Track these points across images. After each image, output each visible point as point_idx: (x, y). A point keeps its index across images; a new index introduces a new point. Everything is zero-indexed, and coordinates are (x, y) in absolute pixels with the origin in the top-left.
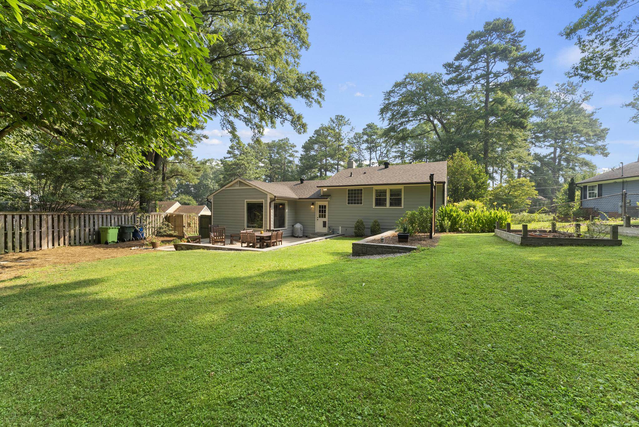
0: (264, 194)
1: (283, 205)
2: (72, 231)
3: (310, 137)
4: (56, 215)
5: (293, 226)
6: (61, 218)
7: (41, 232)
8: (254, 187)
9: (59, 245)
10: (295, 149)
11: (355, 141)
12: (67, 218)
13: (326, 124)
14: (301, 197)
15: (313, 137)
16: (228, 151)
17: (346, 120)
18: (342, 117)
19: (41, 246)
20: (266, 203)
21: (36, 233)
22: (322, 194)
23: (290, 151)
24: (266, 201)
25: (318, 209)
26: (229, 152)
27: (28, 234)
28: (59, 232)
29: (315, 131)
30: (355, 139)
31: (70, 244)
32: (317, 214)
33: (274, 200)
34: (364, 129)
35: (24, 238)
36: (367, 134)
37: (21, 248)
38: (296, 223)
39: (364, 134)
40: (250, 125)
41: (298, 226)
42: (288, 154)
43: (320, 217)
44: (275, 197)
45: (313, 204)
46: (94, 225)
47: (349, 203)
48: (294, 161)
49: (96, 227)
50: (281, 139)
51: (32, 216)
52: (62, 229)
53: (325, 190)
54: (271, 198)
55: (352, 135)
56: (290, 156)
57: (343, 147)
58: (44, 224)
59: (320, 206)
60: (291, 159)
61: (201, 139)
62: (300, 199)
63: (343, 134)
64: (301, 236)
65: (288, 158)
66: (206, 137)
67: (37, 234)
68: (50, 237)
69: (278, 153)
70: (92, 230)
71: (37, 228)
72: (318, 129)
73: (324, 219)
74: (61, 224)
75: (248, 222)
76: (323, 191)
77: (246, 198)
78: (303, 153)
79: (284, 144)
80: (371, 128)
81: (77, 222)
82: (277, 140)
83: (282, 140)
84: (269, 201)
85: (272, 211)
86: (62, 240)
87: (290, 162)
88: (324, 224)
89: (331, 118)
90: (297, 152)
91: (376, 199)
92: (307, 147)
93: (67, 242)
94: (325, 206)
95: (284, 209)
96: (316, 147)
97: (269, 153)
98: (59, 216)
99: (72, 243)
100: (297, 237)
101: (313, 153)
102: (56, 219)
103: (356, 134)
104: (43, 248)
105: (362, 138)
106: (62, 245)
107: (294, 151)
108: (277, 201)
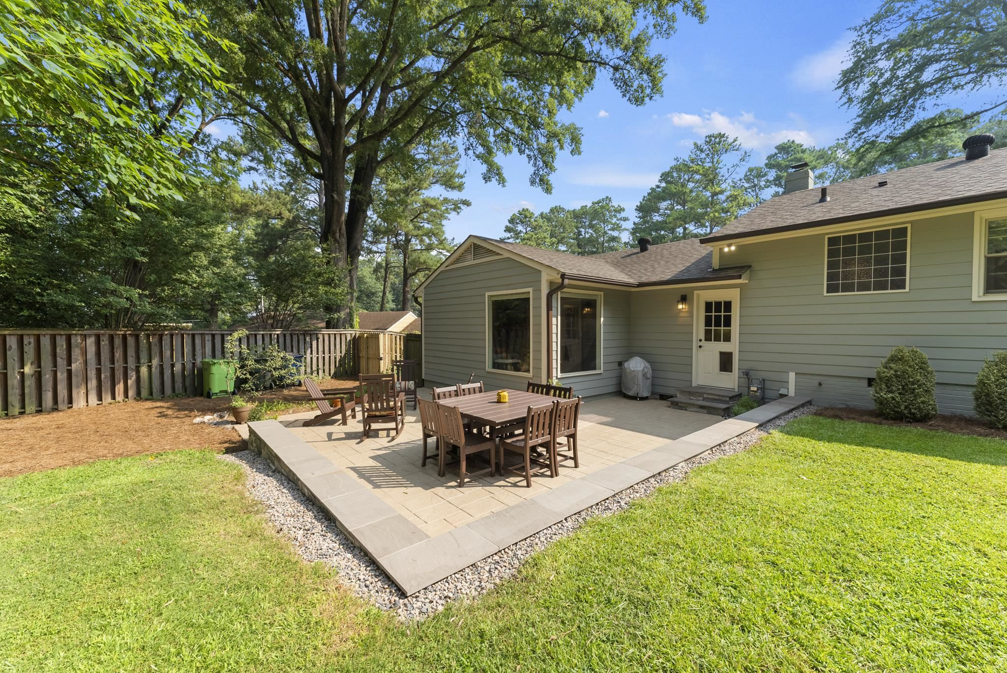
0: (532, 273)
1: (591, 304)
2: (144, 370)
3: (652, 189)
4: (105, 333)
5: (620, 364)
6: (118, 342)
7: (69, 372)
8: (506, 255)
9: (114, 398)
10: (623, 215)
11: (747, 185)
12: (131, 341)
13: (685, 156)
14: (644, 279)
15: (658, 187)
16: (507, 227)
17: (730, 140)
18: (721, 136)
19: (70, 401)
20: (538, 298)
21: (59, 374)
22: (716, 264)
23: (614, 220)
24: (538, 290)
25: (703, 314)
26: (508, 230)
27: (38, 376)
28: (113, 370)
29: (663, 175)
30: (748, 180)
31: (138, 396)
32: (699, 329)
33: (562, 286)
34: (769, 158)
35: (30, 383)
36: (778, 166)
37: (23, 406)
38: (630, 355)
39: (769, 166)
40: (527, 151)
41: (636, 365)
42: (610, 226)
43: (708, 338)
44: (563, 276)
45: (684, 299)
46: (194, 355)
47: (831, 289)
48: (620, 238)
49: (199, 360)
50: (596, 201)
51: (48, 337)
52: (119, 365)
53: (729, 248)
54: (551, 283)
55: (741, 172)
56: (613, 229)
57: (722, 197)
58: (76, 353)
59: (708, 306)
60: (615, 234)
61: (460, 208)
62: (641, 285)
63: (723, 171)
64: (645, 394)
65: (610, 232)
66: (467, 203)
67: (62, 376)
68: (93, 383)
69: (591, 226)
70: (189, 366)
71: (61, 362)
72: (667, 169)
73: (724, 347)
74: (118, 354)
75: (495, 352)
76: (722, 254)
77: (490, 288)
78: (637, 220)
79: (602, 207)
80: (788, 153)
81: (155, 350)
82: (589, 204)
83: (598, 203)
84: (545, 290)
85: (556, 322)
86: (120, 388)
87: (614, 239)
88: (726, 362)
89: (695, 144)
90: (625, 219)
91: (990, 263)
92: (645, 209)
93: (131, 393)
94: (728, 305)
95: (593, 316)
96: (663, 205)
97: (577, 228)
98: (112, 339)
99: (145, 393)
100: (634, 398)
101: (657, 218)
102: (105, 343)
103: (751, 170)
104: (75, 406)
105: (766, 175)
106: (120, 397)
107: (621, 219)
108: (569, 292)
